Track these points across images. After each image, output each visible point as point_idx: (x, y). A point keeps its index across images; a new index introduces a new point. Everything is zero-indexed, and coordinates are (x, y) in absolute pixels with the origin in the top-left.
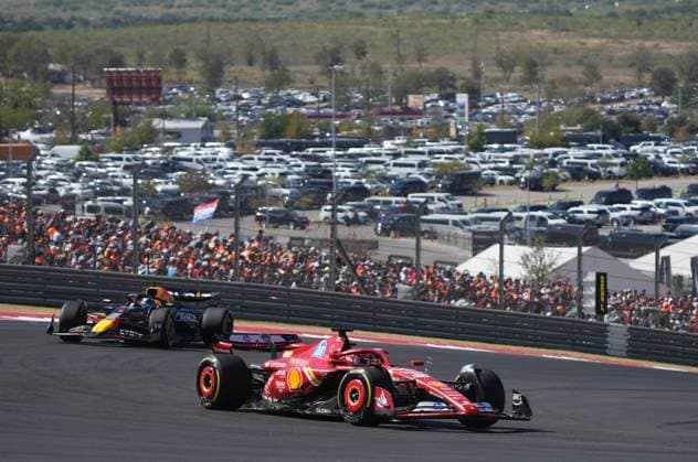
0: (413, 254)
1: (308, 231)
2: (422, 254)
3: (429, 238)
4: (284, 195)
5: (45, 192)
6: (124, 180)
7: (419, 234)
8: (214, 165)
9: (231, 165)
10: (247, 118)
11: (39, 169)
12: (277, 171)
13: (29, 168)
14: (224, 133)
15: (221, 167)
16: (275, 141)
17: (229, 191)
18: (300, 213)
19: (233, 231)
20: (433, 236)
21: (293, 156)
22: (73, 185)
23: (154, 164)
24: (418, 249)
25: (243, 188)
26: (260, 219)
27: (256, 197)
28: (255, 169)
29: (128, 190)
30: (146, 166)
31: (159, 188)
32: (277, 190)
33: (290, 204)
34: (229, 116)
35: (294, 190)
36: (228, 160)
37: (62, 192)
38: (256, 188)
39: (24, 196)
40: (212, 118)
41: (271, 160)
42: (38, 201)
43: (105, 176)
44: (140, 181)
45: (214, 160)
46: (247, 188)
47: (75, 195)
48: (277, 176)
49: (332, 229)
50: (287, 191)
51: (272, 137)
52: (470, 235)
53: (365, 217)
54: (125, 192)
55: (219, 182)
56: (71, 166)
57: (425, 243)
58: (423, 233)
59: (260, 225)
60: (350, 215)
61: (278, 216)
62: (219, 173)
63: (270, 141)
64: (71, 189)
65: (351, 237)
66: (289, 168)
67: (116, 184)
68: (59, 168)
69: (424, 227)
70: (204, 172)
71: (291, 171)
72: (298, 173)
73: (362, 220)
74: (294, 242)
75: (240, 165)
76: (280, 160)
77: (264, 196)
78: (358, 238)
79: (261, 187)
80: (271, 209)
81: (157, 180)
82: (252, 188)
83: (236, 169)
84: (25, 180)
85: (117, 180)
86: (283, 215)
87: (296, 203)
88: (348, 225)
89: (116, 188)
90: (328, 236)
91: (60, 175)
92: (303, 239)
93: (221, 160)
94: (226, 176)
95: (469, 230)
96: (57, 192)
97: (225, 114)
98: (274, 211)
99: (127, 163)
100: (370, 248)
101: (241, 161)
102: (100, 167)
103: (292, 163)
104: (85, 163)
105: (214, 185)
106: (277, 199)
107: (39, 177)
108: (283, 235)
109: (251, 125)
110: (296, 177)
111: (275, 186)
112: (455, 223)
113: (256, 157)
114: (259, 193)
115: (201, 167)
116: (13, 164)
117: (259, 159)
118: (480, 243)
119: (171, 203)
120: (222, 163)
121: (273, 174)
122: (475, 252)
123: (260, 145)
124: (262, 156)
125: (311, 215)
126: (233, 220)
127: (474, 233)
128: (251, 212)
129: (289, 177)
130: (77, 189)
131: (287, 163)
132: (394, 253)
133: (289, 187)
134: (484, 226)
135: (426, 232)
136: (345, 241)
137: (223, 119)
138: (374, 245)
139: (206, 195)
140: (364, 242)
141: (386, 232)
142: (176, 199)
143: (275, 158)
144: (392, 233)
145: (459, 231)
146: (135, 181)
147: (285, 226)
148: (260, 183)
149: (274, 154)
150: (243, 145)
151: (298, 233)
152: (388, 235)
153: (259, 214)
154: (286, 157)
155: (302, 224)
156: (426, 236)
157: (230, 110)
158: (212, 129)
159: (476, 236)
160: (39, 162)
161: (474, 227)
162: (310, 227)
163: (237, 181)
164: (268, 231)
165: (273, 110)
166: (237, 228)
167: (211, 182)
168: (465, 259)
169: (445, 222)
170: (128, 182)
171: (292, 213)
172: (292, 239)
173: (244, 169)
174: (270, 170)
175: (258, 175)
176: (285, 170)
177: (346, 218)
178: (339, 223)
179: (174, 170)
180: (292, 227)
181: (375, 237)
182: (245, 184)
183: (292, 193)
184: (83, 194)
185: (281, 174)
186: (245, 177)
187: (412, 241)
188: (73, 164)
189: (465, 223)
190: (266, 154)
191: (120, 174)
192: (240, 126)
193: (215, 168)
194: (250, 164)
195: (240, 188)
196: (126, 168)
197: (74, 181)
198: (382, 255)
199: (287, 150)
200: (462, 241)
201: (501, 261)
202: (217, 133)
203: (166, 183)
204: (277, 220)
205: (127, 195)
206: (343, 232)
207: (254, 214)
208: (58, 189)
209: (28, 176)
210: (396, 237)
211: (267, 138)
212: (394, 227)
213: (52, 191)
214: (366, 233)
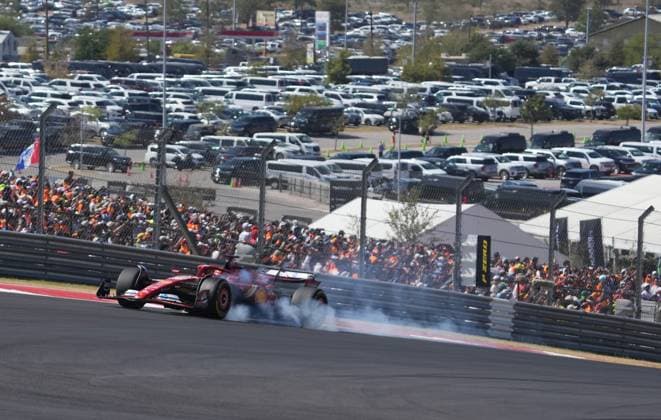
0: (256, 207)
1: (130, 174)
2: (268, 207)
3: (277, 188)
4: (103, 129)
7: (264, 183)
8: (17, 90)
9: (37, 90)
10: (58, 34)
12: (93, 100)
14: (30, 50)
15: (26, 92)
16: (92, 62)
17: (35, 122)
18: (121, 152)
20: (283, 185)
21: (113, 82)
24: (262, 200)
25: (49, 119)
26: (70, 158)
27: (68, 131)
28: (67, 97)
32: (94, 123)
33: (109, 142)
34: (37, 30)
35: (115, 123)
36: (34, 84)
38: (69, 120)
40: (16, 32)
41: (87, 86)
45: (18, 83)
46: (55, 119)
48: (94, 106)
49: (158, 173)
50: (106, 125)
51: (88, 57)
52: (327, 185)
53: (200, 160)
55: (23, 110)
57: (272, 193)
58: (269, 182)
59: (72, 165)
60: (183, 156)
61: (94, 154)
62: (23, 100)
63: (85, 62)
65: (183, 184)
66: (109, 97)
69: (271, 174)
70: (4, 97)
71: (111, 101)
72: (119, 103)
73: (197, 162)
74: (112, 188)
75: (49, 91)
76: (98, 87)
77: (77, 129)
78: (192, 185)
79: (73, 119)
80: (85, 146)
82: (64, 120)
83: (45, 95)
86: (100, 154)
87: (117, 140)
88: (180, 169)
90: (153, 182)
92: (124, 185)
93: (25, 84)
94: (31, 104)
95: (327, 179)
97: (32, 27)
98: (89, 149)
100: (206, 198)
101: (50, 86)
103: (113, 91)
105: (17, 115)
106: (93, 134)
108: (99, 178)
109: (65, 41)
110: (117, 108)
111: (91, 119)
112: (310, 171)
113: (68, 82)
114: (72, 125)
117: (73, 85)
118: (339, 196)
120: (27, 88)
121: (88, 103)
122: (334, 206)
123: (73, 67)
124: (76, 81)
125: (134, 155)
127: (333, 183)
128: (61, 149)
129: (109, 108)
131: (107, 90)
132: (235, 205)
133: (108, 121)
134: (345, 174)
135: (274, 180)
136: (173, 187)
137: (31, 33)
138: (211, 195)
139: (7, 126)
140: (198, 190)
141: (225, 179)
143: (91, 83)
144: (233, 181)
145: (314, 180)
147: (103, 168)
148: (73, 114)
149: (91, 79)
150: (53, 66)
151: (119, 177)
152: (228, 183)
153: (71, 152)
154: (105, 83)
155: (124, 166)
156: (275, 185)
157: (38, 22)
158: (16, 45)
159: (336, 188)
161: (333, 176)
162: (134, 169)
163: (44, 110)
164: (79, 173)
165: (91, 24)
166: (42, 168)
167: (13, 110)
168: (322, 215)
169: (298, 169)
171: (110, 152)
172: (111, 183)
173: (53, 96)
174: (85, 99)
175: (71, 104)
176: (104, 99)
177: (177, 160)
178: (168, 166)
180: (111, 169)
181: (214, 186)
182: (53, 114)
183: (111, 127)
185: (98, 103)
186: (53, 105)
187: (255, 191)
189: (323, 170)
190: (81, 78)
192: (50, 44)
193: (18, 93)
194: (61, 90)
195: (47, 119)
198: (220, 207)
199: (107, 76)
200: (317, 193)
201: (363, 219)
202: (21, 50)
204: (93, 160)
206: (173, 177)
207: (65, 151)
210: (236, 185)
211: (83, 59)
212: (234, 173)
214: (201, 179)
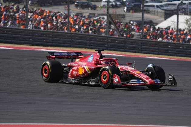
0: (140, 19)
3: (146, 13)
7: (143, 11)
18: (93, 3)
20: (148, 12)
24: (143, 17)
49: (107, 10)
52: (163, 11)
53: (120, 5)
57: (145, 15)
59: (77, 8)
60: (114, 4)
65: (115, 13)
69: (145, 8)
73: (118, 6)
74: (91, 15)
78: (118, 13)
80: (81, 1)
86: (86, 4)
88: (113, 8)
90: (106, 12)
92: (94, 14)
95: (163, 9)
98: (83, 3)
108: (86, 12)
112: (157, 6)
118: (168, 15)
122: (166, 18)
125: (97, 4)
126: (67, 6)
127: (165, 10)
128: (73, 3)
132: (132, 19)
134: (169, 8)
135: (146, 10)
136: (112, 15)
138: (124, 16)
140: (120, 15)
141: (128, 11)
144: (131, 11)
145: (160, 10)
147: (87, 9)
151: (93, 12)
153: (76, 3)
155: (94, 8)
156: (145, 12)
159: (166, 12)
161: (165, 8)
162: (98, 9)
164: (81, 11)
168: (161, 22)
169: (153, 6)
171: (90, 3)
172: (90, 14)
177: (112, 5)
178: (110, 7)
180: (90, 9)
181: (124, 13)
187: (140, 14)
189: (162, 6)
198: (127, 20)
200: (160, 14)
201: (178, 22)
204: (84, 6)
206: (111, 11)
210: (132, 13)
212: (132, 9)
214: (119, 11)
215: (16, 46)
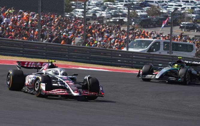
4: (194, 17)
5: (91, 15)
6: (124, 11)
8: (162, 4)
9: (170, 4)
11: (89, 5)
12: (190, 7)
13: (85, 5)
15: (166, 5)
17: (169, 15)
18: (199, 25)
19: (169, 33)
22: (103, 12)
23: (137, 3)
26: (181, 27)
27: (180, 18)
28: (180, 6)
29: (126, 14)
30: (133, 4)
31: (139, 14)
32: (190, 15)
33: (195, 21)
36: (169, 2)
37: (98, 15)
38: (181, 14)
39: (83, 17)
41: (188, 2)
42: (88, 19)
43: (116, 8)
44: (131, 11)
45: (163, 1)
46: (176, 14)
47: (103, 17)
48: (190, 9)
50: (194, 15)
54: (124, 15)
55: (165, 11)
56: (102, 4)
59: (182, 30)
61: (190, 26)
62: (164, 8)
64: (102, 14)
66: (196, 5)
67: (121, 12)
68: (97, 5)
70: (158, 7)
71: (196, 7)
74: (196, 38)
75: (174, 4)
76: (191, 2)
77: (184, 17)
79: (182, 14)
80: (187, 23)
81: (138, 11)
82: (179, 14)
83: (172, 5)
84: (83, 10)
85: (121, 10)
86: (192, 26)
87: (198, 20)
89: (120, 14)
91: (97, 8)
93: (166, 2)
94: (167, 9)
96: (96, 15)
98: (188, 24)
99: (126, 3)
101: (174, 2)
102: (114, 5)
103: (197, 3)
104: (108, 3)
105: (162, 13)
106: (189, 19)
107: (89, 9)
108: (192, 34)
110: (198, 9)
111: (189, 13)
114: (182, 16)
115: (157, 5)
116: (79, 3)
117: (183, 1)
119: (143, 20)
121: (188, 8)
126: (170, 28)
129: (195, 9)
130: (104, 14)
131: (195, 3)
133: (195, 14)
139: (159, 17)
142: (146, 18)
146: (129, 11)
147: (192, 31)
148: (182, 12)
151: (198, 34)
153: (182, 25)
160: (89, 3)
163: (173, 11)
164: (185, 33)
166: (171, 31)
167: (161, 11)
170: (126, 11)
172: (196, 36)
173: (176, 6)
174: (187, 6)
175: (181, 8)
176: (194, 6)
179: (145, 6)
180: (196, 31)
182: (176, 12)
183: (196, 16)
184: (107, 16)
185: (192, 8)
186: (176, 9)
188: (103, 3)
191: (123, 8)
193: (163, 5)
194: (178, 3)
195: (173, 14)
196: (125, 5)
197: (103, 11)
203: (142, 12)
204: (189, 28)
205: (125, 17)
207: (179, 25)
208: (96, 14)
209: (84, 8)
213: (94, 15)
215: (116, 68)
